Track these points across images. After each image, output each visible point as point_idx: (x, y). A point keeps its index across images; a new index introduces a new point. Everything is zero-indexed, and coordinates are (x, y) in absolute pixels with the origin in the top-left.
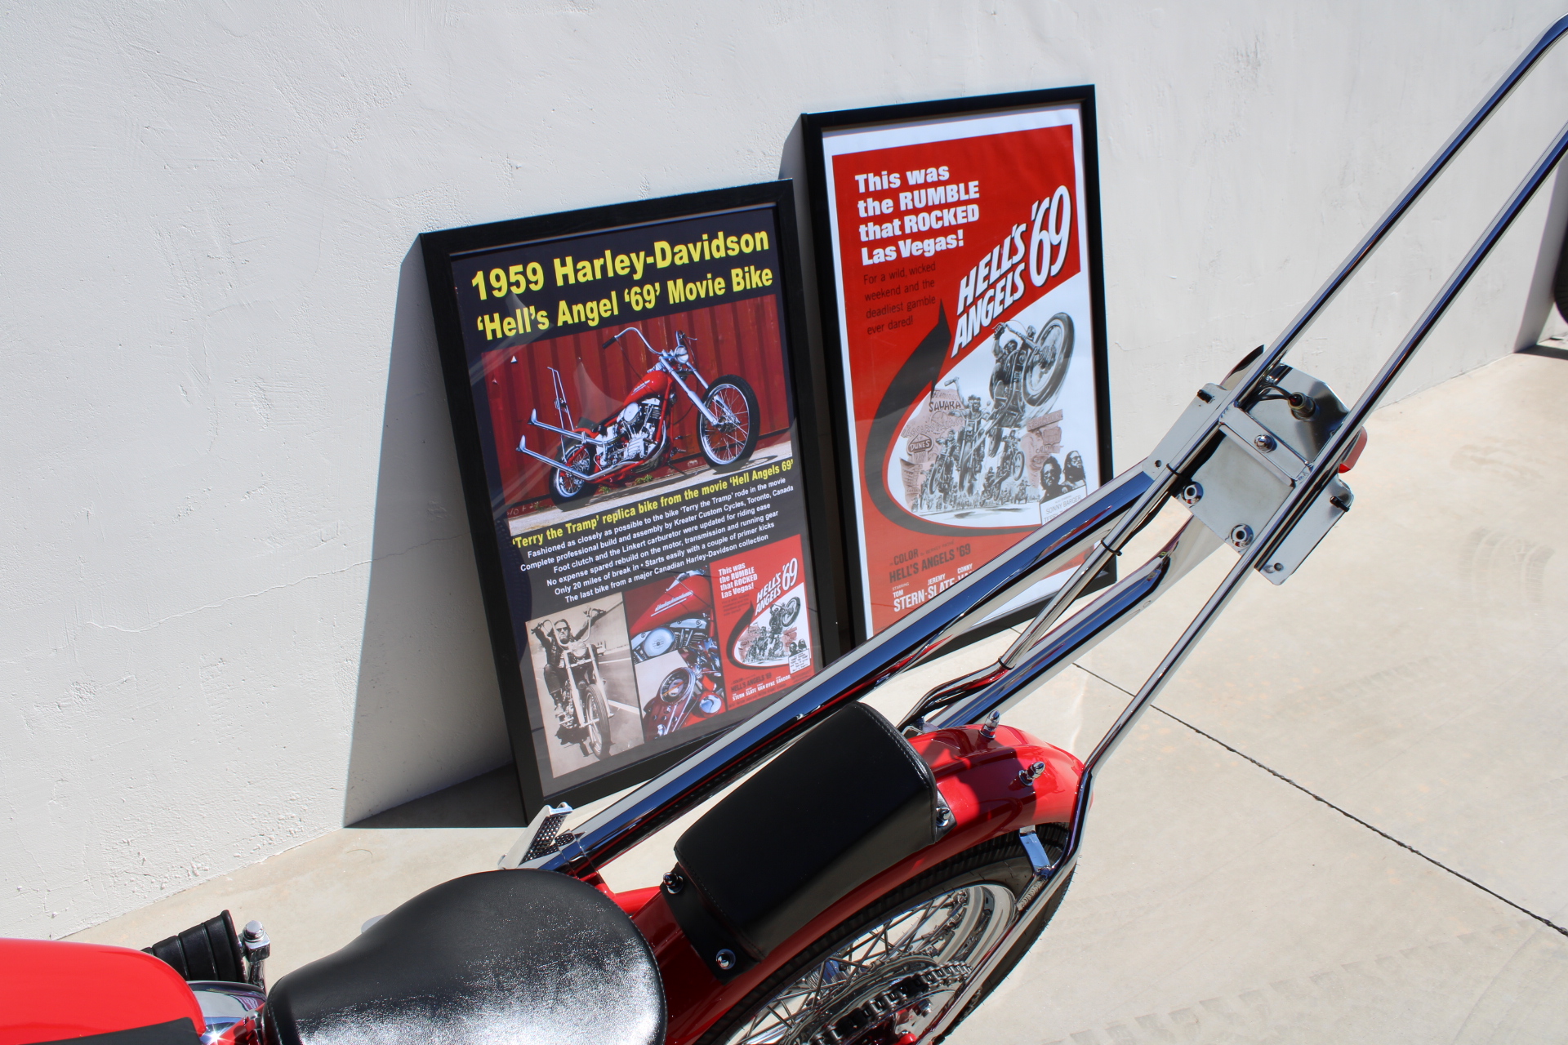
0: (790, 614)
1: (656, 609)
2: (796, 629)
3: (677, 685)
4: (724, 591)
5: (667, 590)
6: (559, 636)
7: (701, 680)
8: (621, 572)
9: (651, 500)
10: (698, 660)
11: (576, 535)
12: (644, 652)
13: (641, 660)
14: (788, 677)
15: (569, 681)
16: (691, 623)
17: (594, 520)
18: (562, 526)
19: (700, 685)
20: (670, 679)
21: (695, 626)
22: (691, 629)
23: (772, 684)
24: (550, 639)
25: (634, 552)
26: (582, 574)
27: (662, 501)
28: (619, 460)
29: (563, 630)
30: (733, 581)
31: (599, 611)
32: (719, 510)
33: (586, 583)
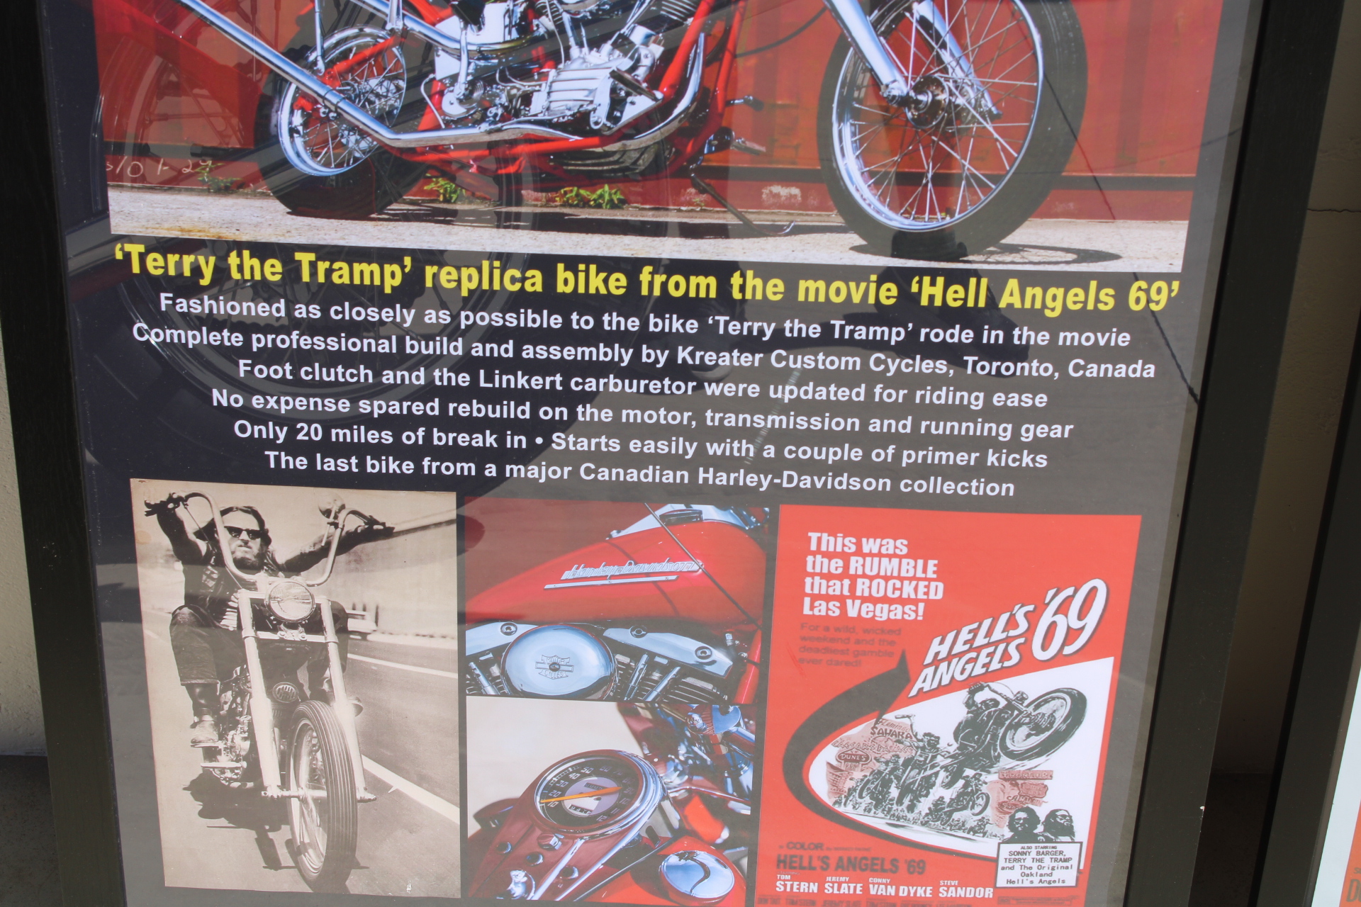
1: (567, 575)
2: (1049, 775)
3: (598, 792)
4: (815, 598)
5: (614, 534)
6: (230, 548)
7: (677, 804)
8: (463, 439)
9: (608, 265)
10: (682, 750)
11: (329, 294)
12: (504, 672)
13: (490, 690)
14: (989, 892)
15: (245, 671)
16: (683, 648)
17: (396, 268)
18: (284, 252)
19: (675, 817)
20: (577, 768)
21: (692, 660)
22: (673, 663)
23: (923, 892)
24: (203, 546)
25: (519, 396)
26: (330, 405)
27: (645, 276)
28: (511, 113)
29: (244, 536)
30: (854, 579)
31: (371, 521)
32: (852, 362)
33: (338, 434)
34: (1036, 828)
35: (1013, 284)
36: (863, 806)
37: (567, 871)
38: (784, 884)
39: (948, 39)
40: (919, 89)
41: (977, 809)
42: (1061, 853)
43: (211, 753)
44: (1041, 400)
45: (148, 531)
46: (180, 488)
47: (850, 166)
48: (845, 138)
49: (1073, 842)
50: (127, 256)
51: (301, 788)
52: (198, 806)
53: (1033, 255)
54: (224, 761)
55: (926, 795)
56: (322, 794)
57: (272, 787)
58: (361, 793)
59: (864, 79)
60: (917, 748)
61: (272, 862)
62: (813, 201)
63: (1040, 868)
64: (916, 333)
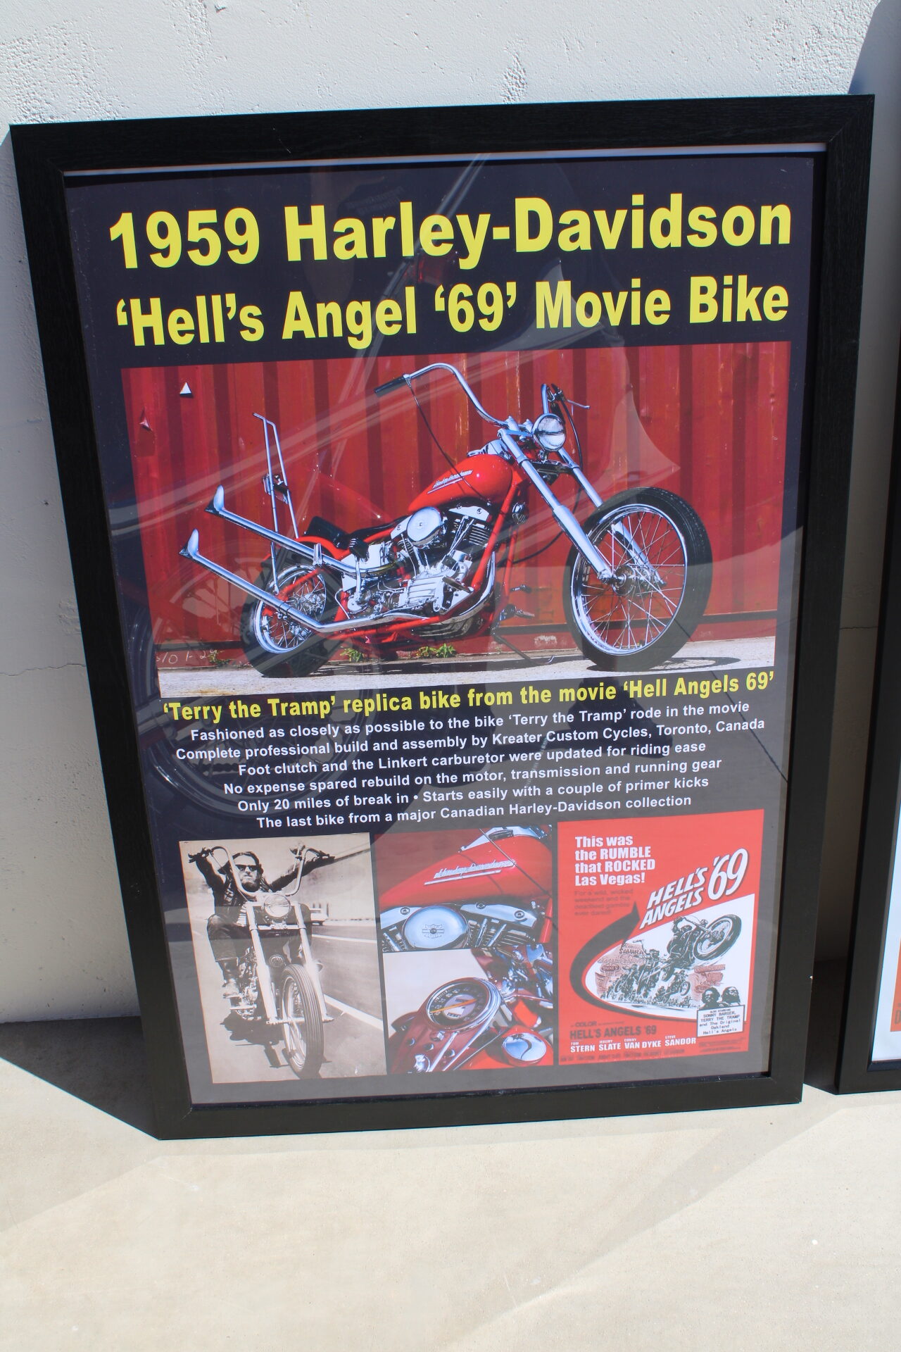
0: (715, 941)
1: (437, 875)
2: (723, 967)
3: (463, 1003)
4: (581, 875)
5: (463, 848)
6: (240, 878)
7: (510, 1006)
8: (372, 801)
9: (448, 690)
10: (511, 974)
12: (404, 937)
13: (396, 949)
14: (694, 1040)
15: (252, 950)
16: (506, 912)
17: (326, 703)
18: (261, 699)
19: (509, 1014)
20: (451, 991)
21: (513, 919)
22: (502, 922)
23: (656, 1044)
24: (223, 878)
25: (403, 772)
26: (293, 787)
27: (471, 695)
28: (388, 608)
29: (247, 869)
30: (603, 862)
31: (321, 854)
32: (594, 734)
33: (299, 804)
34: (718, 999)
35: (681, 681)
36: (618, 996)
37: (448, 1053)
38: (575, 1048)
39: (633, 543)
40: (619, 573)
41: (684, 992)
42: (733, 1012)
43: (235, 1001)
44: (702, 747)
45: (192, 873)
46: (208, 844)
47: (583, 621)
48: (579, 604)
49: (740, 1005)
50: (171, 709)
51: (289, 1018)
52: (230, 1033)
53: (690, 663)
54: (243, 1005)
55: (654, 987)
56: (302, 1020)
57: (272, 1019)
58: (324, 1017)
59: (587, 570)
60: (647, 959)
61: (275, 1063)
62: (564, 643)
63: (722, 1023)
64: (628, 714)
